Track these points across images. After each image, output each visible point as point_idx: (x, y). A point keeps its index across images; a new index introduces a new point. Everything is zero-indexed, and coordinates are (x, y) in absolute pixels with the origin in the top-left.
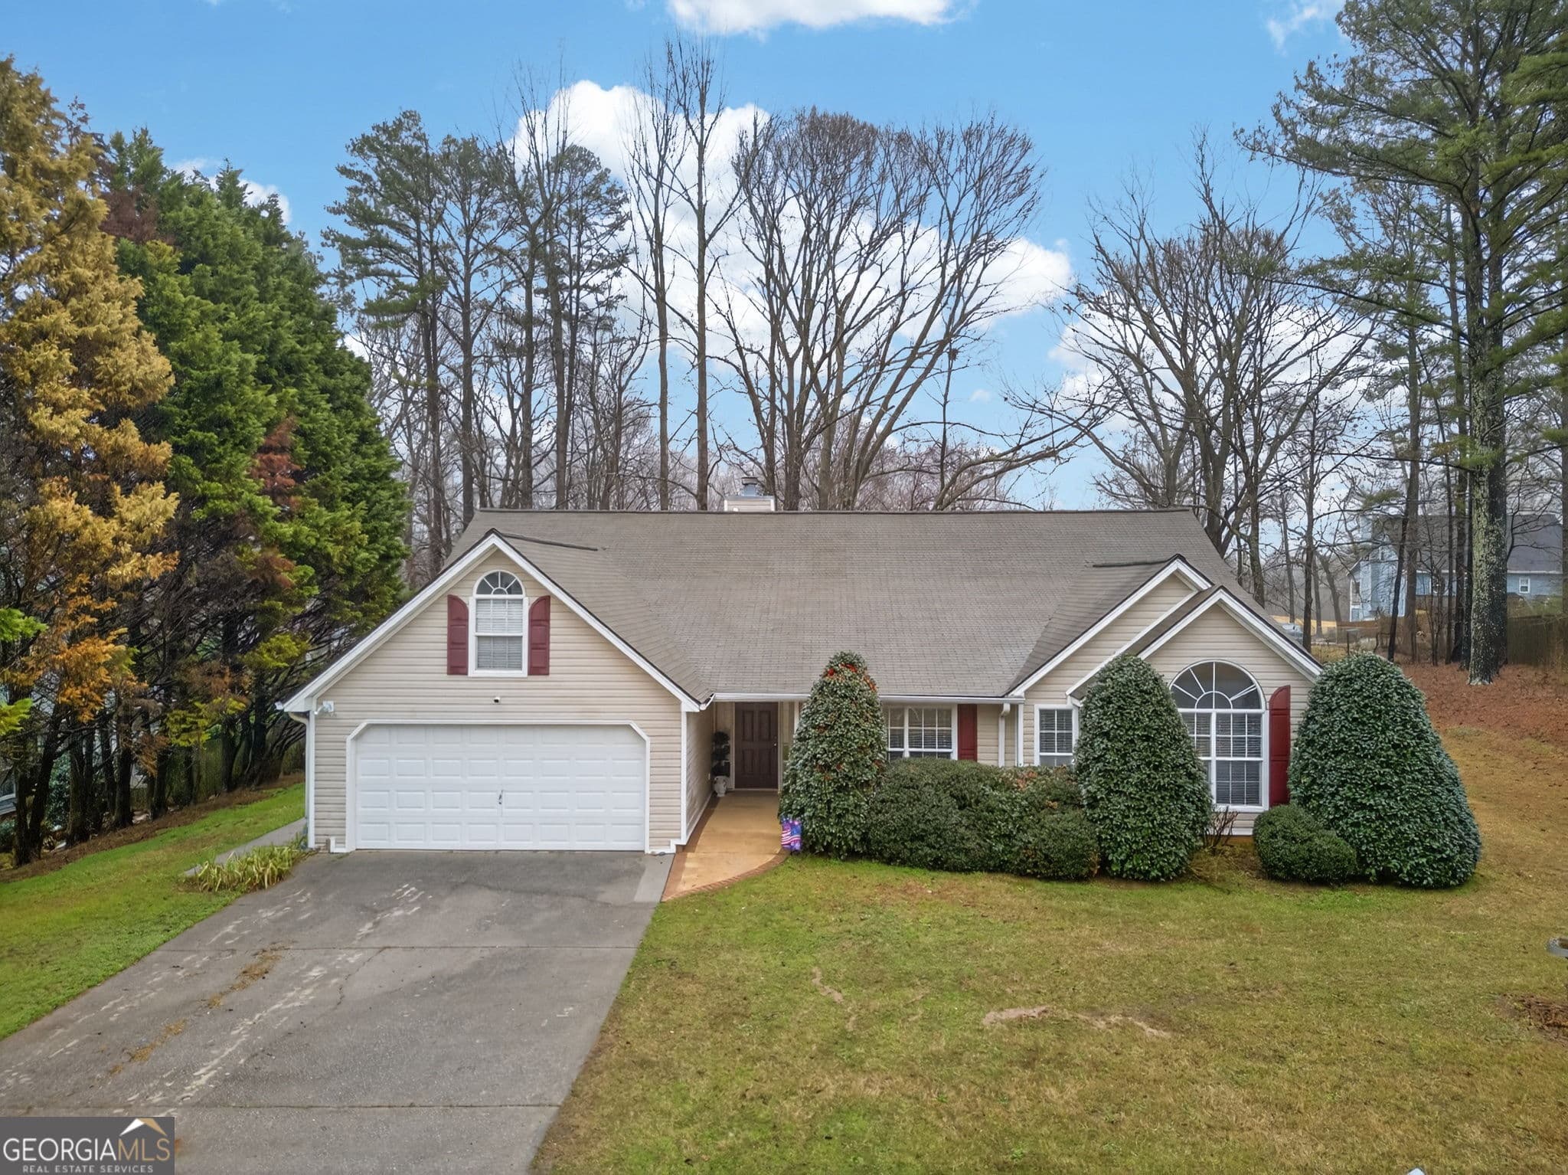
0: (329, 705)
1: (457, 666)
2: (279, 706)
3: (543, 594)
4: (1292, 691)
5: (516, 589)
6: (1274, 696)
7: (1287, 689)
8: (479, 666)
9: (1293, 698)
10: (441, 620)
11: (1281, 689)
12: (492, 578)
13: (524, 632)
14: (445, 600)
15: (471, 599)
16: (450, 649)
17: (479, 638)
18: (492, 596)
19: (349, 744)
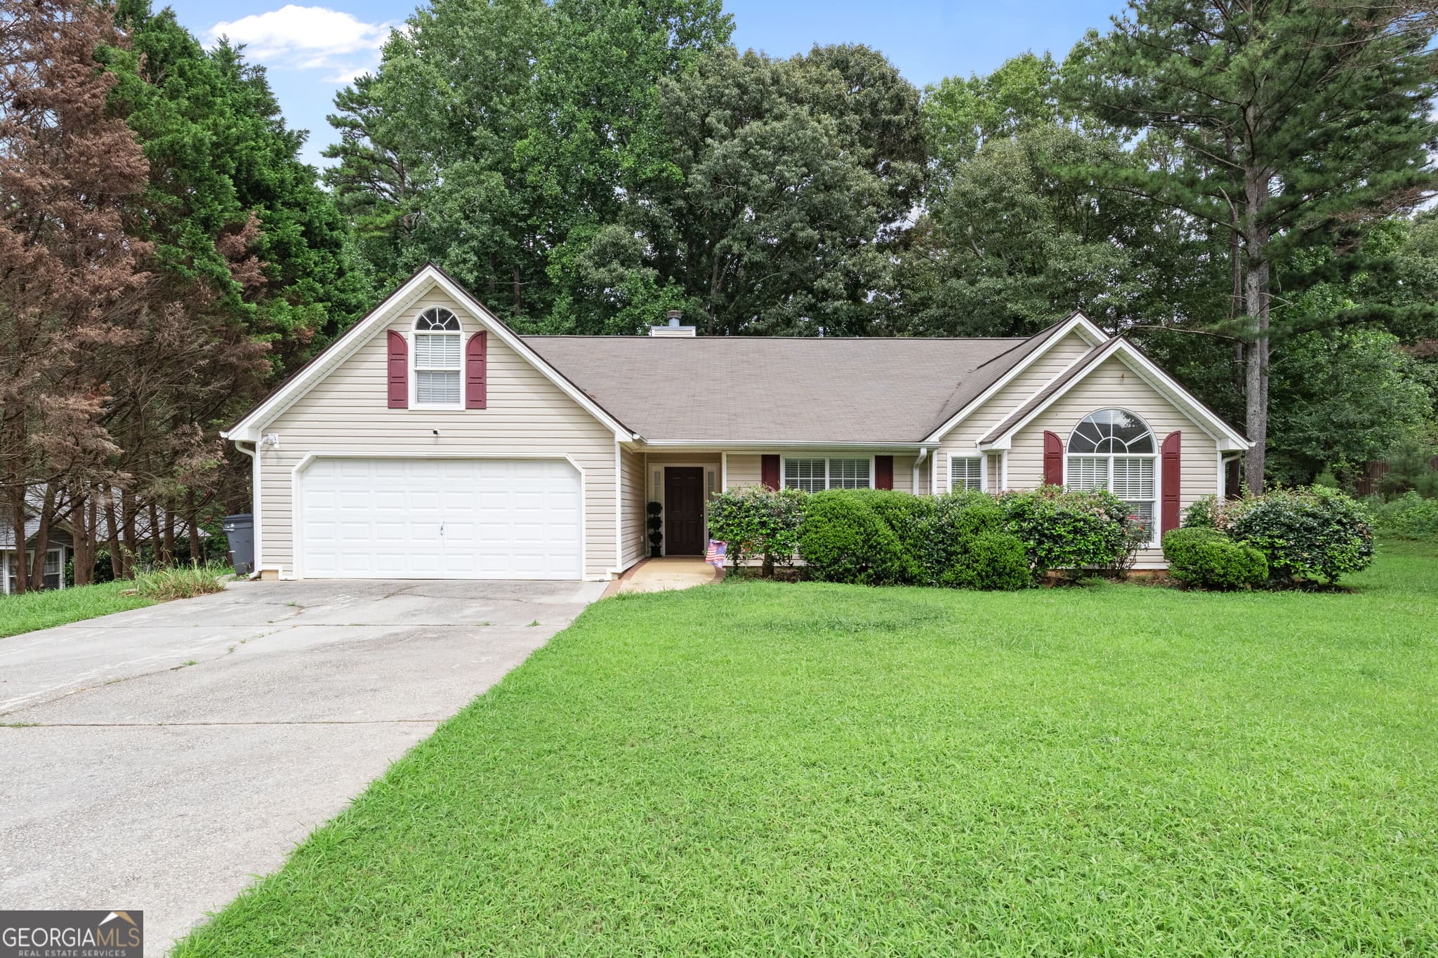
0: (274, 436)
1: (397, 399)
2: (223, 435)
3: (479, 329)
4: (1183, 436)
5: (454, 325)
6: (1166, 441)
7: (1178, 434)
8: (418, 400)
9: (1183, 443)
10: (381, 354)
11: (1172, 435)
12: (431, 314)
13: (462, 368)
14: (385, 335)
15: (410, 333)
16: (390, 383)
17: (418, 372)
18: (430, 332)
19: (294, 475)
